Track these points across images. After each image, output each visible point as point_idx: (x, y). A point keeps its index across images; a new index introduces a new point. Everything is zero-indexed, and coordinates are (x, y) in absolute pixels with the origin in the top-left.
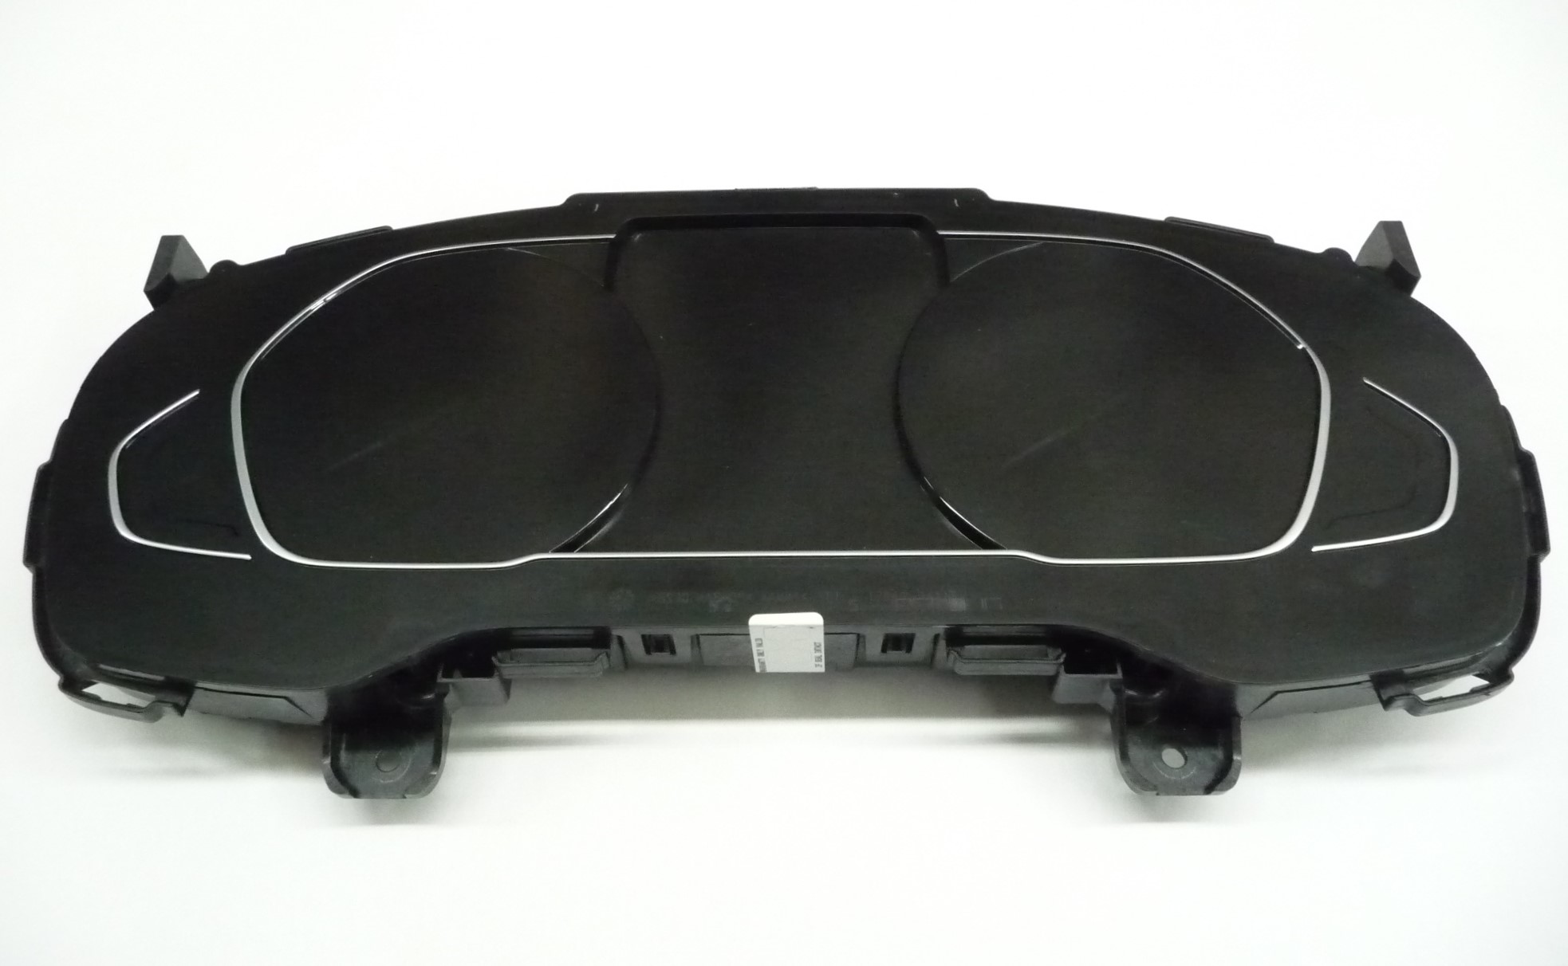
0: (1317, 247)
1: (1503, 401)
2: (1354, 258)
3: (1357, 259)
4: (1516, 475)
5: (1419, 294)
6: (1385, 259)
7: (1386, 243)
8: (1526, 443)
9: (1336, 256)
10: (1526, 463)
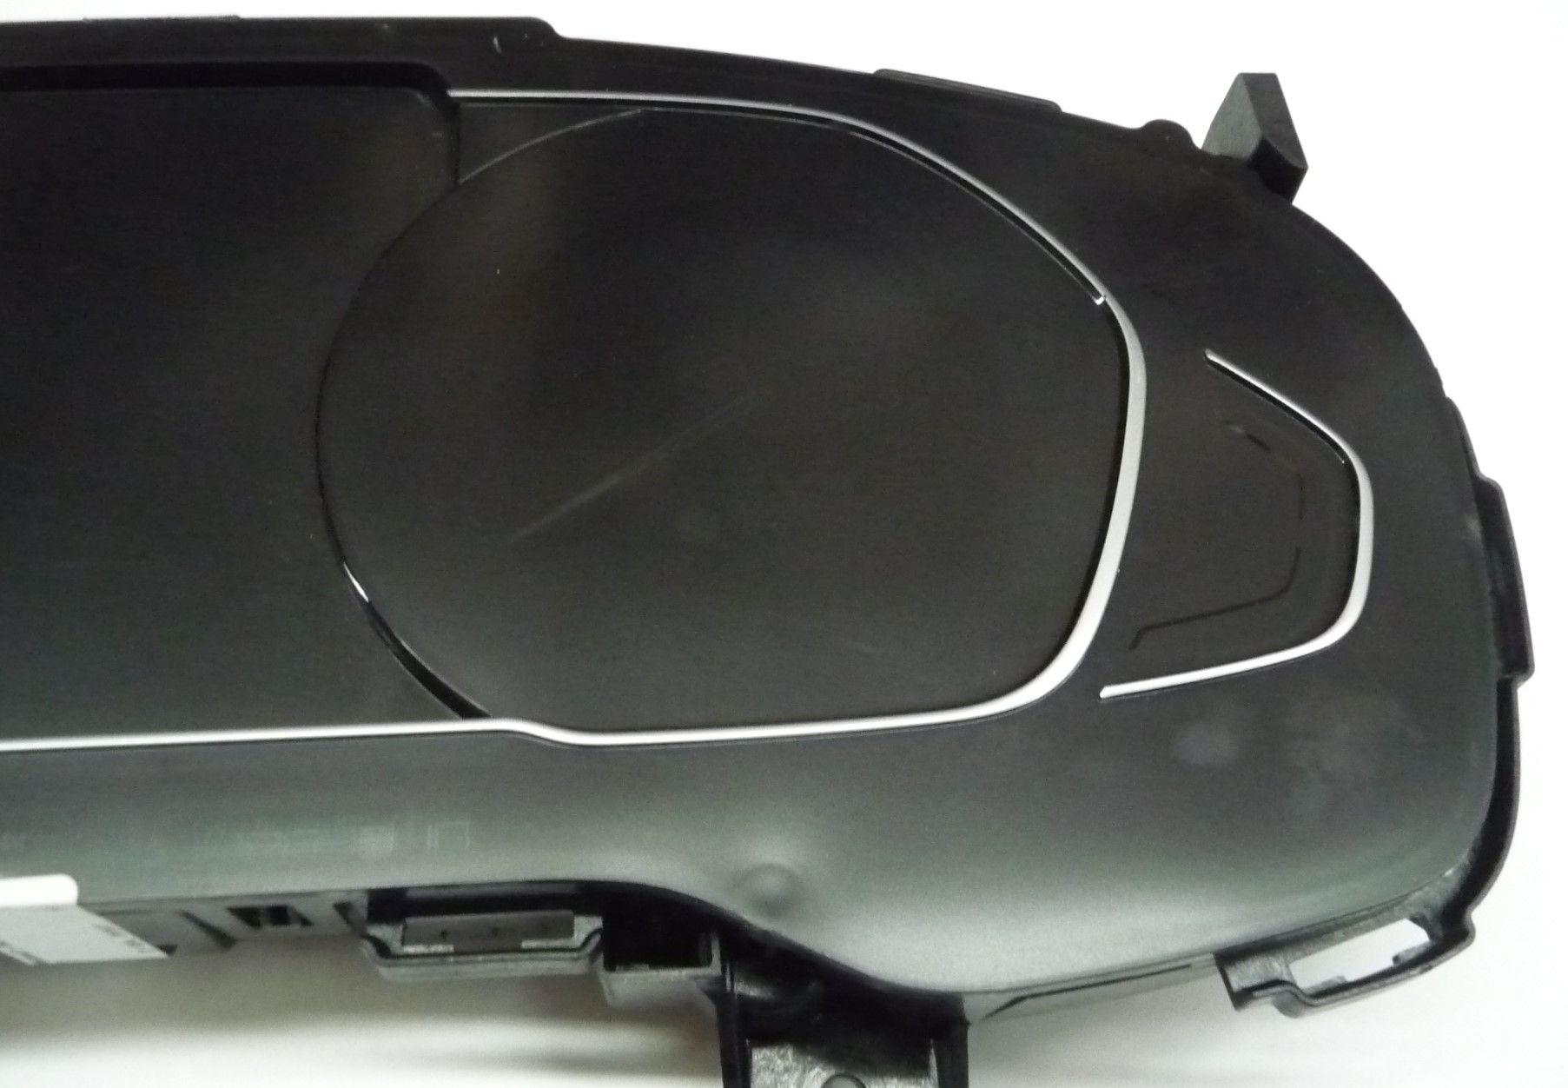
0: (1132, 118)
1: (1450, 391)
2: (1199, 140)
3: (1207, 142)
4: (1474, 527)
5: (1307, 200)
6: (1246, 143)
7: (1250, 111)
8: (1488, 466)
9: (1165, 136)
10: (1489, 501)
